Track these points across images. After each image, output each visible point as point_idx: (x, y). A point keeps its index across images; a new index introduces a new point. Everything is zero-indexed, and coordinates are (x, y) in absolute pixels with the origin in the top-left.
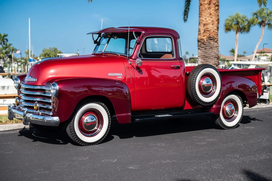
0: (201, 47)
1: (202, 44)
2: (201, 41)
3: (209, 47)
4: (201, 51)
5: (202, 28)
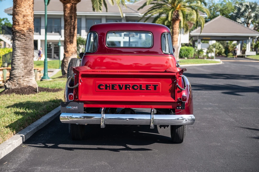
1: (22, 35)
3: (30, 39)
4: (21, 42)
5: (21, 19)
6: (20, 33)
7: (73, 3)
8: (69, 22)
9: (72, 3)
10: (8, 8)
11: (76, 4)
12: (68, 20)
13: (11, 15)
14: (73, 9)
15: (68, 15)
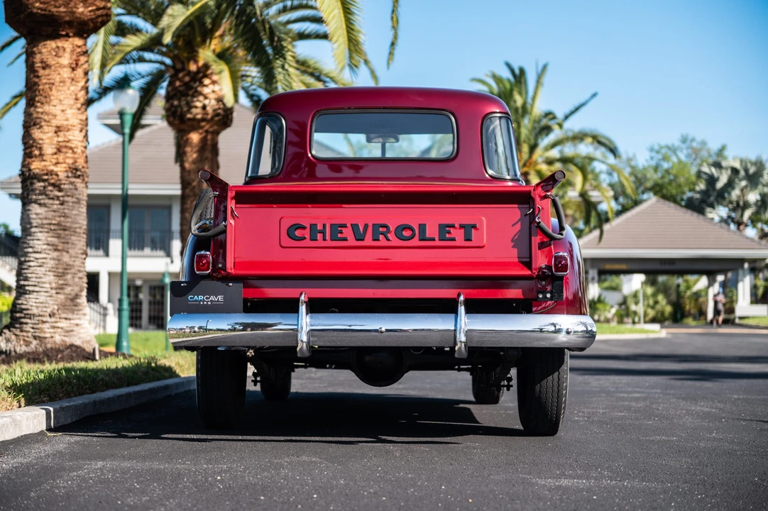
0: (46, 195)
1: (50, 188)
2: (46, 177)
3: (74, 200)
4: (46, 209)
5: (48, 139)
6: (44, 181)
7: (207, 131)
8: (194, 187)
9: (206, 128)
10: (10, 178)
11: (217, 133)
12: (194, 181)
13: (16, 196)
14: (209, 148)
15: (193, 166)
